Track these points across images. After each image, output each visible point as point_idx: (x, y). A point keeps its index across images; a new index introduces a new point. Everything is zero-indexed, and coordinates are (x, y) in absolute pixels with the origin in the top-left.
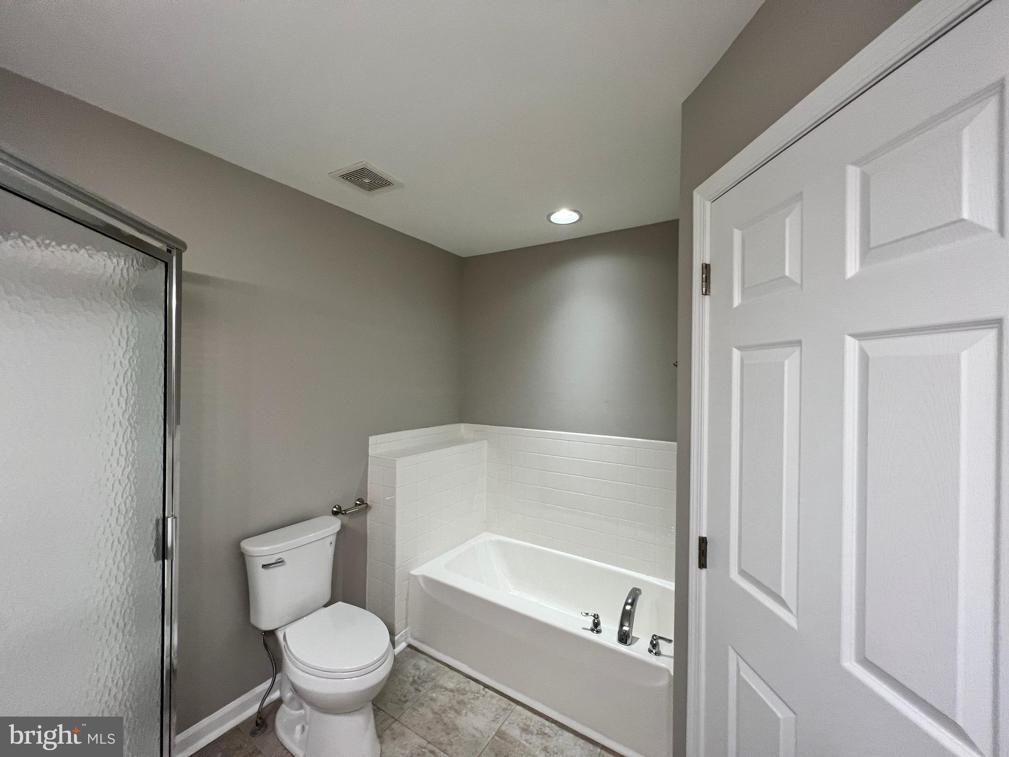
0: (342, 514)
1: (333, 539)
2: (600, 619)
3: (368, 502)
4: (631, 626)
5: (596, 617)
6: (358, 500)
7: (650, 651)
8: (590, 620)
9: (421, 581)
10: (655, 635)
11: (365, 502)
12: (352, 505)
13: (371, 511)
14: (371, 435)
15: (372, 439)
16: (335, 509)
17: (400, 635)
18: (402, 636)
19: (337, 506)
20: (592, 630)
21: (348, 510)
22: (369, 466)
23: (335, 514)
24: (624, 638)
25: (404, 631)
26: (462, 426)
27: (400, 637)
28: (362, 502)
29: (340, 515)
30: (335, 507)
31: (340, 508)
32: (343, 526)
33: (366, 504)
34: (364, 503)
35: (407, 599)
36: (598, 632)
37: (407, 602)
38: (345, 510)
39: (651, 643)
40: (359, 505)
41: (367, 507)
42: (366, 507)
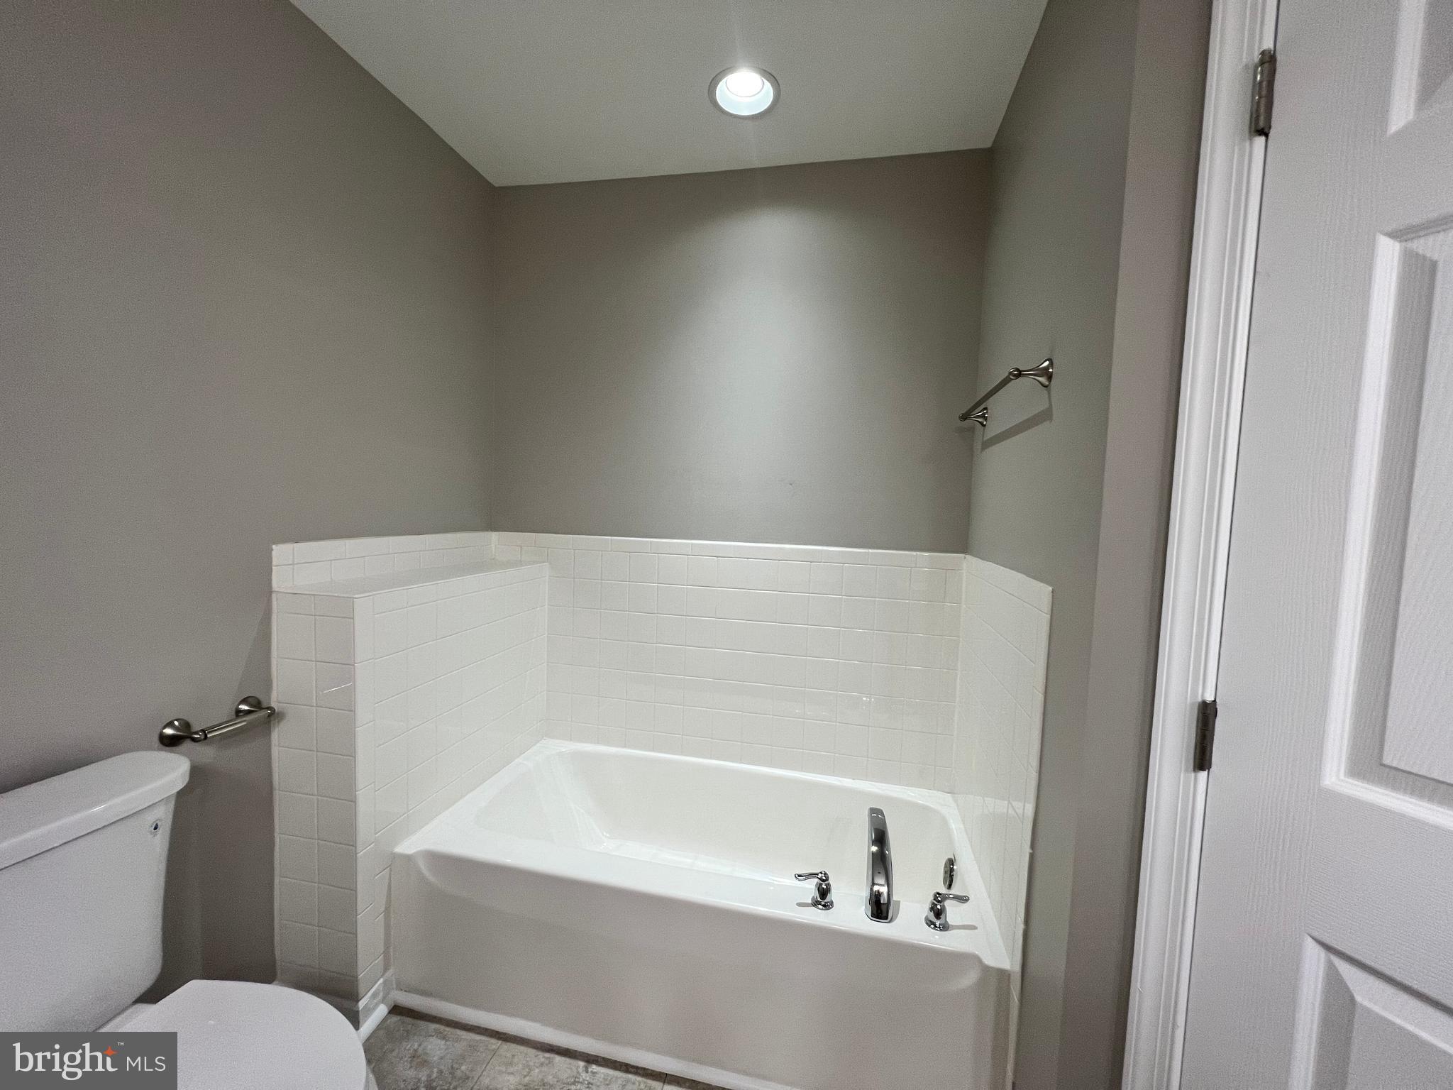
0: (194, 740)
1: (164, 814)
2: (831, 881)
3: (273, 705)
4: (889, 883)
5: (824, 879)
6: (244, 701)
7: (930, 923)
8: (811, 886)
9: (422, 865)
10: (938, 893)
11: (265, 705)
12: (225, 712)
13: (282, 724)
14: (277, 543)
15: (281, 553)
16: (169, 731)
17: (369, 994)
18: (374, 996)
19: (176, 723)
20: (815, 904)
21: (211, 729)
22: (274, 617)
23: (169, 743)
24: (880, 909)
25: (381, 981)
26: (494, 536)
27: (370, 998)
28: (257, 704)
29: (187, 745)
30: (170, 724)
31: (186, 725)
32: (197, 773)
33: (268, 708)
34: (261, 709)
35: (387, 911)
36: (827, 906)
37: (387, 918)
38: (203, 731)
39: (933, 908)
40: (248, 712)
41: (273, 716)
42: (270, 715)
